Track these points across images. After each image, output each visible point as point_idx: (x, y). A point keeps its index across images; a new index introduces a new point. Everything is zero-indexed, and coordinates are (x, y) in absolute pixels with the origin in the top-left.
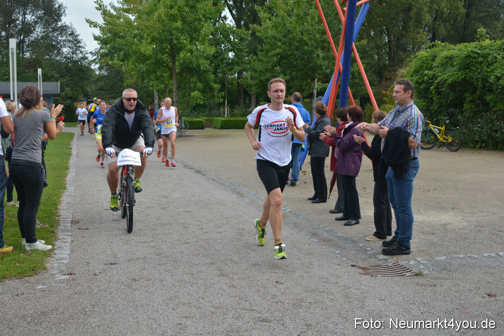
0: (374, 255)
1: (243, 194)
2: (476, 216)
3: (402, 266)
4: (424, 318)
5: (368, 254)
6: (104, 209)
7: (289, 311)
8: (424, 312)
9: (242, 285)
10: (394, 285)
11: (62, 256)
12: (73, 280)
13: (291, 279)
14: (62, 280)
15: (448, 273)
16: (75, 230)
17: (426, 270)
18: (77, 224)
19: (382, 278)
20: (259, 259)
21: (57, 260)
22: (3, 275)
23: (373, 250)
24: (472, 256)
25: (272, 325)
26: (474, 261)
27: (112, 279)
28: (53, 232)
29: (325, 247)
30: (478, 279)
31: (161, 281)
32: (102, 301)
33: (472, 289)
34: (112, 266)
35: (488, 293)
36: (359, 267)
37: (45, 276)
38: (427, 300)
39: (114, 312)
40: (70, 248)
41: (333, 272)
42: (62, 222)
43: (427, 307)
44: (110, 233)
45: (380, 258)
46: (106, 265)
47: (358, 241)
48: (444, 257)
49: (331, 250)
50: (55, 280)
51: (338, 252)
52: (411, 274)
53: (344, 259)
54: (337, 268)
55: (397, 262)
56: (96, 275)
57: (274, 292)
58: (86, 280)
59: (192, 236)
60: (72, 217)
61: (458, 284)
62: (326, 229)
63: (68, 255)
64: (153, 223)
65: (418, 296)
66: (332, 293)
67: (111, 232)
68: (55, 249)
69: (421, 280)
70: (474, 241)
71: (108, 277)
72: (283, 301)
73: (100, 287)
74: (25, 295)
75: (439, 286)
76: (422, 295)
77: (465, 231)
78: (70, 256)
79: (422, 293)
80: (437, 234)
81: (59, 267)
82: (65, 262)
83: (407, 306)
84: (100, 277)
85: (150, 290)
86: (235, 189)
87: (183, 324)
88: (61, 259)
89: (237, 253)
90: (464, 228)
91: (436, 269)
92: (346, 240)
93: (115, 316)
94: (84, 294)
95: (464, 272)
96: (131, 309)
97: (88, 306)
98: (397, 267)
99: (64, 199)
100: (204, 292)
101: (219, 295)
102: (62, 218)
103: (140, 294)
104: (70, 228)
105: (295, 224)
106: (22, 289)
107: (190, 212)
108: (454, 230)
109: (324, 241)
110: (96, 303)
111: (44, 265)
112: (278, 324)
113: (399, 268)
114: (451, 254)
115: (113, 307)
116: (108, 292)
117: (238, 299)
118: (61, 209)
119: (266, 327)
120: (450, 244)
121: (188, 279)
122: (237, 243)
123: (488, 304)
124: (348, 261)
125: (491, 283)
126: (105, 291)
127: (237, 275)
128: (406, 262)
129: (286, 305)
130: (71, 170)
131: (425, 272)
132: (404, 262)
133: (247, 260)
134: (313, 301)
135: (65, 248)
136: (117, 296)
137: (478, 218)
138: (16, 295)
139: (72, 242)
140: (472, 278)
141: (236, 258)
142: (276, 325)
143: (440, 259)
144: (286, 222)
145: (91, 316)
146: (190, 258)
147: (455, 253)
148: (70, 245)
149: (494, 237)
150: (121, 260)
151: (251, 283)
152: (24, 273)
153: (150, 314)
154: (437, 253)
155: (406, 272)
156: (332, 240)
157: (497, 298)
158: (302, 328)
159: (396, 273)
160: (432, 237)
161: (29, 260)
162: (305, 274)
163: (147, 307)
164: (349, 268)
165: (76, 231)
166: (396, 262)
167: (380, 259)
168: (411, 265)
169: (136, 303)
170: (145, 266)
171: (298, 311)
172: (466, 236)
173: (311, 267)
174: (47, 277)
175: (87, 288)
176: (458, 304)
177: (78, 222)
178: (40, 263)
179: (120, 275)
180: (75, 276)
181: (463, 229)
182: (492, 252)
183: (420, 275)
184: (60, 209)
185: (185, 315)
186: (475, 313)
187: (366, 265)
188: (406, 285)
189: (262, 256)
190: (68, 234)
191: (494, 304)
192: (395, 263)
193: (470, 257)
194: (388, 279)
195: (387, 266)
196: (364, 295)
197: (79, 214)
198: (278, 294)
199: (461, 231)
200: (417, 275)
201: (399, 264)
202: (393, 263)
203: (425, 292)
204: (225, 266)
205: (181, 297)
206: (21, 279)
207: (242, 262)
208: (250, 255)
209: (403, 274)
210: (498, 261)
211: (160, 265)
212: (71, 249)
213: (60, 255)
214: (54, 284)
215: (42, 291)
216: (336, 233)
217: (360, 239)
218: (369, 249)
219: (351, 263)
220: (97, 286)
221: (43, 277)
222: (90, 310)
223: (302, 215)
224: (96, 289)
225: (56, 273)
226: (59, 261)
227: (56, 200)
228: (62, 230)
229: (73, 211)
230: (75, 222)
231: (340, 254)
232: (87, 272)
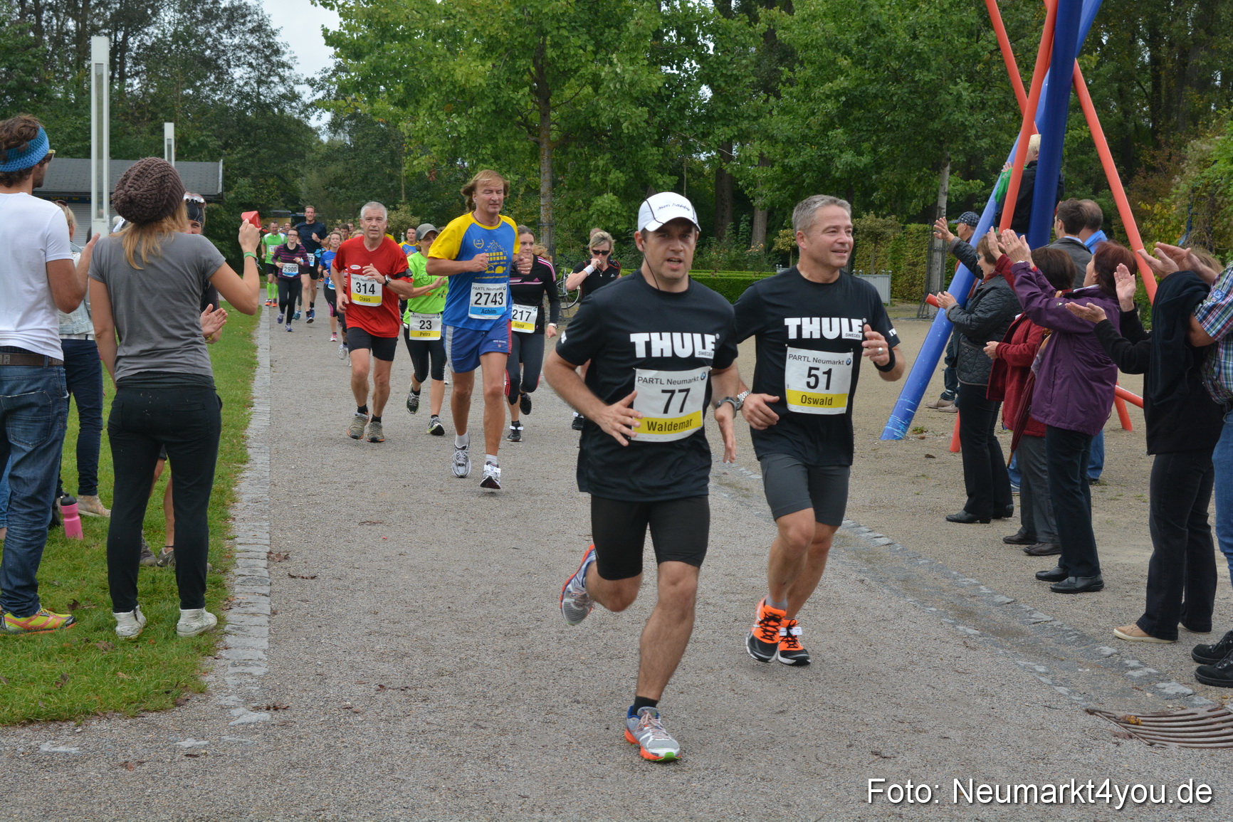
0: (1149, 681)
1: (747, 490)
5: (1131, 677)
6: (357, 520)
10: (1220, 774)
11: (248, 655)
12: (284, 724)
13: (915, 746)
14: (250, 723)
16: (278, 580)
18: (285, 564)
19: (1184, 751)
21: (234, 665)
22: (84, 705)
23: (1146, 666)
27: (395, 728)
28: (218, 584)
29: (1001, 652)
32: (370, 792)
36: (1109, 717)
37: (201, 711)
40: (270, 630)
41: (1034, 728)
42: (244, 554)
45: (1170, 692)
47: (1097, 638)
49: (1019, 662)
50: (231, 723)
51: (1042, 669)
53: (1063, 690)
54: (1044, 718)
55: (1222, 706)
56: (347, 713)
58: (320, 728)
60: (268, 542)
62: (999, 599)
63: (264, 651)
64: (499, 567)
68: (227, 633)
71: (384, 720)
73: (360, 749)
74: (146, 767)
78: (269, 656)
81: (239, 685)
82: (258, 671)
84: (360, 719)
86: (725, 473)
88: (245, 663)
92: (1061, 633)
94: (317, 770)
98: (1223, 722)
99: (243, 490)
102: (240, 544)
104: (266, 573)
105: (908, 583)
106: (139, 747)
109: (996, 633)
110: (352, 795)
111: (197, 680)
113: (1229, 724)
116: (384, 764)
118: (237, 518)
124: (1073, 697)
126: (374, 760)
130: (258, 408)
135: (254, 630)
136: (411, 779)
138: (121, 765)
139: (274, 613)
144: (881, 575)
146: (613, 672)
148: (269, 622)
152: (142, 702)
156: (1019, 633)
159: (1223, 738)
161: (156, 664)
164: (1081, 720)
165: (281, 582)
166: (1218, 705)
167: (1165, 694)
173: (969, 710)
174: (207, 713)
175: (324, 751)
177: (286, 558)
178: (185, 672)
180: (288, 713)
184: (234, 519)
187: (1130, 711)
190: (260, 590)
192: (1216, 709)
194: (1202, 756)
195: (1193, 717)
197: (289, 534)
201: (1230, 713)
202: (1210, 707)
206: (133, 717)
212: (270, 633)
213: (240, 652)
214: (230, 735)
215: (196, 756)
216: (1031, 612)
217: (1102, 634)
218: (1134, 663)
219: (1084, 704)
220: (352, 745)
221: (196, 715)
222: (337, 817)
223: (923, 556)
224: (351, 756)
225: (232, 704)
226: (240, 669)
227: (222, 493)
228: (244, 578)
229: (270, 526)
230: (278, 555)
231: (1047, 674)
232: (321, 704)
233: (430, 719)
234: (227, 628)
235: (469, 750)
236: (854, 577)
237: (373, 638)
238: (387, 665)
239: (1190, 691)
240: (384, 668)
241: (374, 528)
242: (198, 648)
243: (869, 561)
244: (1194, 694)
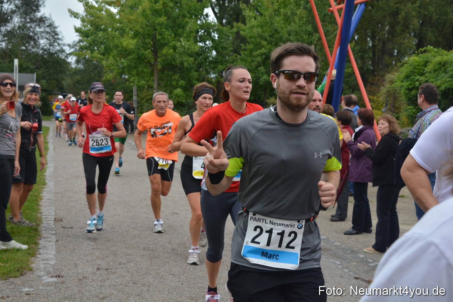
5: (370, 266)
11: (48, 256)
12: (62, 283)
14: (49, 282)
16: (58, 229)
18: (61, 223)
21: (43, 260)
23: (375, 262)
28: (36, 230)
36: (363, 280)
37: (31, 278)
41: (337, 284)
42: (45, 219)
47: (358, 252)
49: (330, 260)
50: (42, 282)
51: (338, 263)
53: (346, 270)
54: (340, 280)
58: (76, 284)
60: (54, 215)
63: (54, 255)
68: (40, 248)
73: (91, 292)
74: (10, 299)
78: (56, 257)
81: (45, 268)
82: (52, 263)
88: (47, 259)
92: (345, 250)
94: (75, 300)
99: (44, 195)
102: (44, 215)
104: (54, 226)
106: (7, 291)
111: (29, 266)
118: (43, 206)
124: (350, 273)
130: (49, 165)
135: (50, 248)
138: (1, 298)
139: (57, 241)
148: (56, 244)
152: (8, 274)
156: (330, 250)
161: (14, 260)
164: (353, 281)
165: (60, 229)
174: (33, 278)
175: (77, 292)
177: (61, 220)
178: (25, 263)
180: (64, 278)
184: (41, 206)
187: (370, 278)
190: (52, 232)
197: (62, 212)
206: (5, 280)
212: (56, 249)
213: (45, 255)
214: (42, 286)
215: (29, 294)
216: (334, 242)
217: (359, 250)
218: (371, 261)
219: (354, 275)
220: (88, 290)
221: (29, 279)
224: (87, 294)
225: (42, 275)
226: (45, 262)
227: (37, 196)
228: (46, 228)
229: (55, 208)
230: (58, 220)
231: (340, 264)
232: (76, 275)
233: (117, 280)
234: (40, 246)
235: (132, 292)
237: (94, 251)
238: (100, 261)
240: (99, 262)
242: (29, 254)
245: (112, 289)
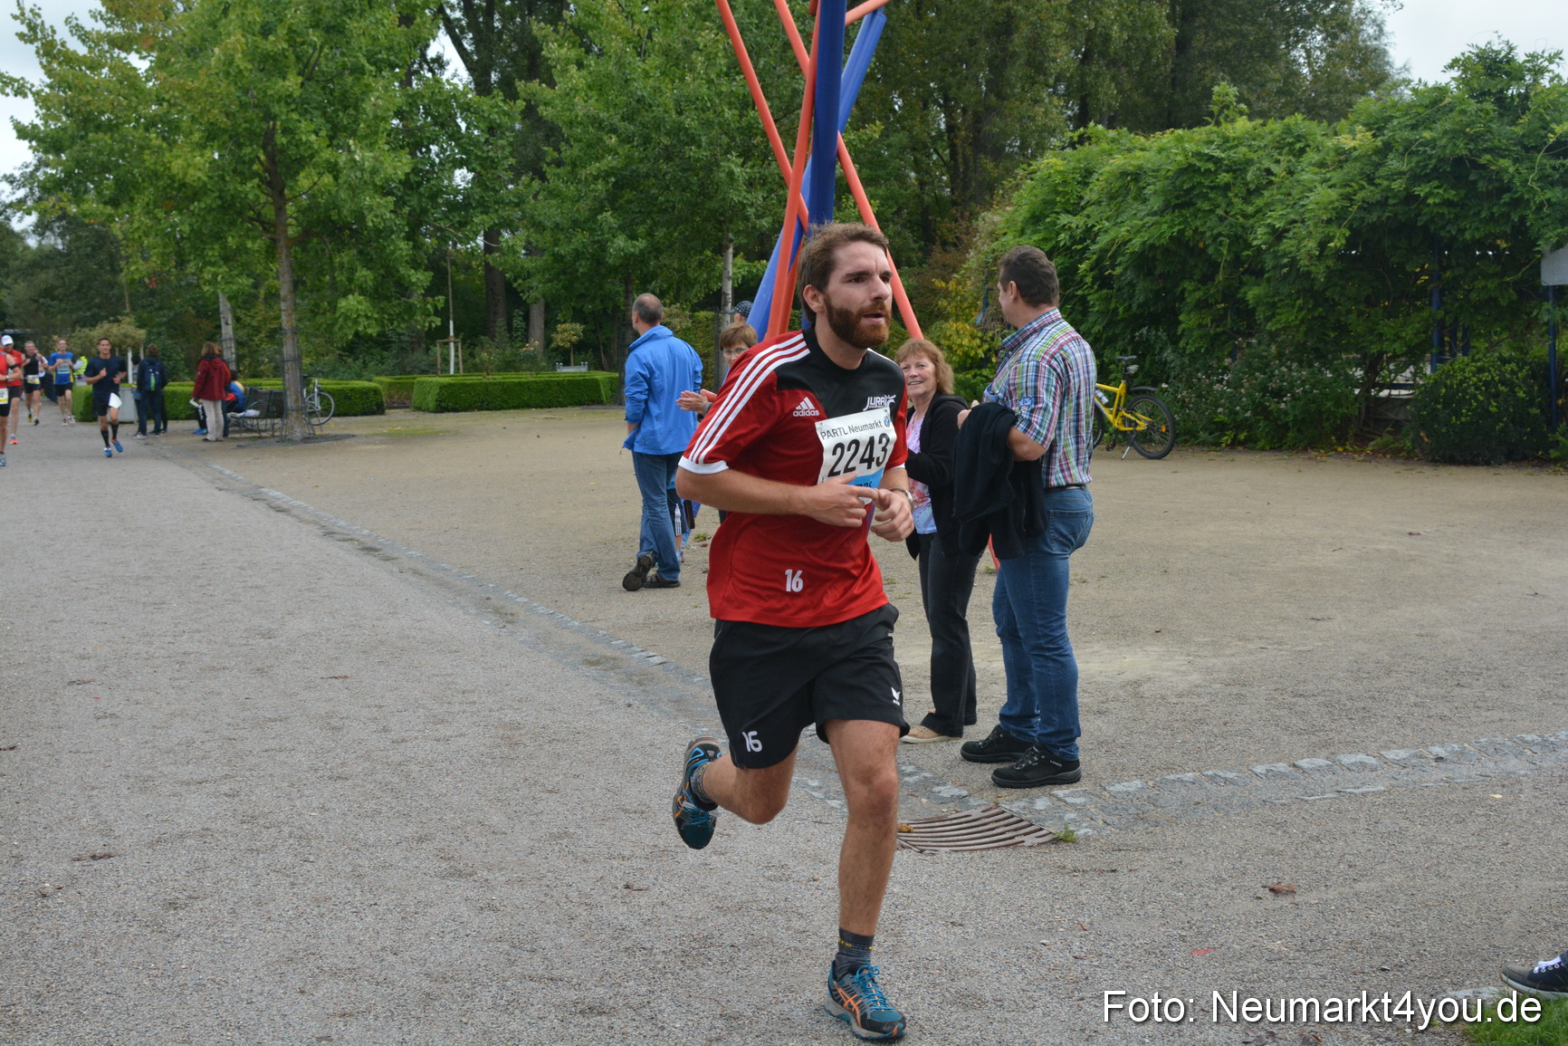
0: (925, 786)
1: (512, 614)
2: (1228, 652)
3: (1012, 816)
4: (1082, 973)
5: (908, 784)
6: (67, 680)
7: (669, 975)
8: (1083, 954)
9: (518, 903)
10: (988, 874)
13: (673, 876)
15: (1151, 829)
17: (1084, 825)
19: (954, 855)
20: (570, 817)
23: (922, 770)
24: (1220, 774)
25: (618, 1023)
26: (1225, 791)
27: (99, 907)
30: (1241, 844)
31: (259, 904)
32: (69, 980)
33: (1224, 876)
34: (96, 865)
35: (1270, 884)
38: (1090, 916)
39: (110, 1011)
41: (803, 846)
43: (1092, 937)
44: (87, 757)
45: (945, 795)
46: (77, 863)
48: (1137, 783)
51: (815, 783)
52: (1041, 840)
53: (835, 803)
54: (812, 834)
55: (997, 805)
56: (44, 896)
57: (621, 918)
58: (13, 915)
59: (354, 756)
61: (1181, 862)
64: (228, 721)
65: (1064, 907)
66: (801, 911)
67: (93, 756)
69: (1068, 856)
70: (1226, 729)
71: (86, 900)
72: (648, 945)
73: (58, 934)
75: (1125, 871)
76: (1076, 901)
77: (1195, 700)
79: (1076, 895)
80: (1114, 711)
83: (1030, 939)
84: (60, 901)
85: (226, 936)
86: (488, 599)
87: (335, 1037)
89: (499, 800)
90: (1192, 691)
91: (1115, 819)
93: (113, 1027)
94: (8, 962)
95: (1199, 825)
96: (165, 1000)
97: (21, 998)
98: (996, 821)
100: (400, 931)
101: (447, 939)
103: (193, 951)
105: (679, 702)
107: (346, 677)
108: (1163, 698)
110: (48, 986)
112: (637, 1018)
113: (1002, 823)
114: (1158, 771)
115: (105, 996)
116: (86, 948)
117: (507, 947)
119: (599, 1032)
120: (1155, 742)
121: (346, 892)
122: (500, 769)
123: (1271, 919)
125: (1280, 853)
126: (75, 945)
127: (501, 870)
128: (1022, 804)
129: (658, 958)
131: (1082, 832)
132: (1016, 804)
133: (532, 823)
134: (742, 939)
136: (116, 961)
137: (1233, 659)
140: (1223, 843)
141: (496, 819)
142: (630, 1024)
143: (1125, 789)
144: (652, 697)
145: (33, 1031)
146: (349, 825)
147: (1170, 768)
149: (1284, 712)
150: (127, 843)
151: (546, 895)
153: (226, 1011)
154: (1114, 770)
155: (1025, 834)
157: (1298, 899)
158: (712, 1028)
159: (997, 838)
160: (1099, 722)
162: (715, 858)
163: (217, 991)
166: (992, 805)
167: (944, 798)
168: (1039, 812)
169: (181, 979)
170: (205, 857)
171: (697, 974)
172: (1200, 714)
173: (733, 833)
175: (17, 940)
176: (1183, 923)
179: (125, 893)
181: (1190, 693)
182: (1279, 760)
183: (1067, 841)
185: (339, 1009)
186: (1236, 946)
188: (1025, 875)
189: (579, 807)
191: (1291, 916)
192: (988, 810)
193: (1213, 778)
194: (972, 859)
195: (968, 819)
196: (899, 912)
198: (634, 923)
199: (1185, 699)
200: (1056, 841)
201: (1003, 812)
202: (984, 808)
203: (1082, 892)
204: (462, 843)
205: (326, 950)
207: (518, 828)
208: (540, 807)
209: (1017, 839)
210: (1296, 785)
211: (255, 853)
218: (910, 769)
220: (50, 930)
222: (30, 1011)
223: (698, 674)
224: (48, 943)
231: (820, 788)
232: (17, 888)
236: (621, 703)
239: (965, 793)
241: (87, 686)
243: (640, 683)
244: (970, 795)
245: (125, 920)
